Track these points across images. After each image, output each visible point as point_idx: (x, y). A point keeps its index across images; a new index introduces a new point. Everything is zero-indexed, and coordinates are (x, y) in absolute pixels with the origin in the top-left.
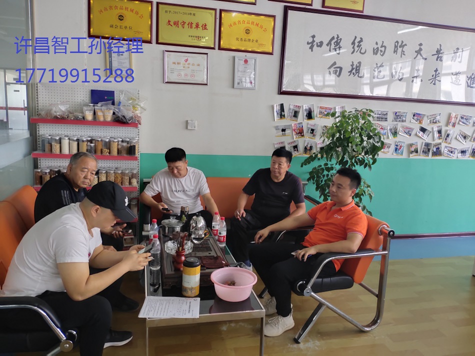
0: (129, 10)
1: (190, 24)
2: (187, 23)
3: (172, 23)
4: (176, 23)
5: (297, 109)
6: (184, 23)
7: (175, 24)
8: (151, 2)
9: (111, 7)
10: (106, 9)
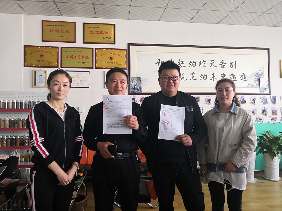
0: (46, 52)
2: (77, 56)
3: (69, 57)
7: (70, 57)
8: (58, 47)
9: (36, 51)
10: (34, 52)
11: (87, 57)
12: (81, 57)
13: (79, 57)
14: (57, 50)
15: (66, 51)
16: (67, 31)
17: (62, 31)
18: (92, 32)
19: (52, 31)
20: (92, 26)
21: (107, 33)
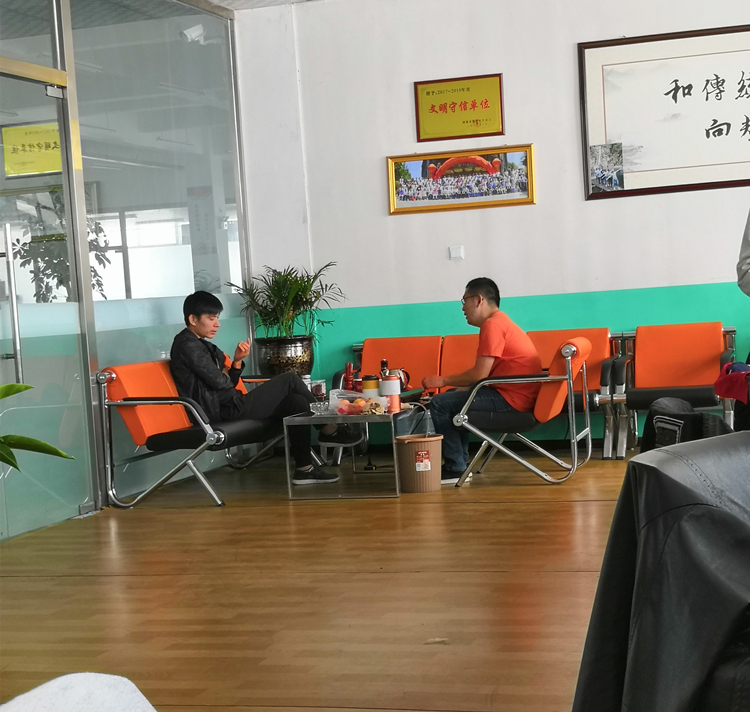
1: (464, 105)
2: (458, 104)
3: (437, 109)
4: (443, 108)
6: (454, 104)
11: (485, 104)
12: (469, 106)
15: (428, 93)
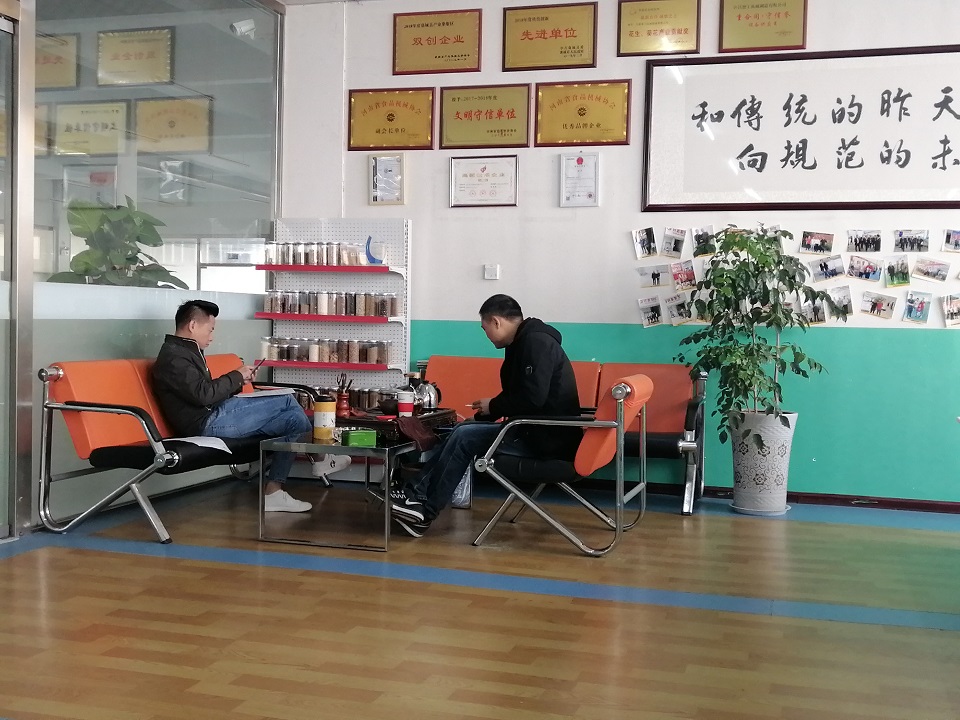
0: (402, 104)
2: (484, 112)
5: (679, 237)
6: (480, 112)
7: (466, 116)
8: (432, 89)
9: (377, 105)
10: (371, 108)
11: (512, 114)
12: (495, 115)
13: (489, 114)
14: (431, 98)
15: (454, 100)
16: (459, 40)
17: (445, 41)
18: (526, 34)
19: (418, 41)
20: (527, 17)
21: (571, 33)
